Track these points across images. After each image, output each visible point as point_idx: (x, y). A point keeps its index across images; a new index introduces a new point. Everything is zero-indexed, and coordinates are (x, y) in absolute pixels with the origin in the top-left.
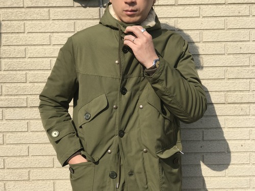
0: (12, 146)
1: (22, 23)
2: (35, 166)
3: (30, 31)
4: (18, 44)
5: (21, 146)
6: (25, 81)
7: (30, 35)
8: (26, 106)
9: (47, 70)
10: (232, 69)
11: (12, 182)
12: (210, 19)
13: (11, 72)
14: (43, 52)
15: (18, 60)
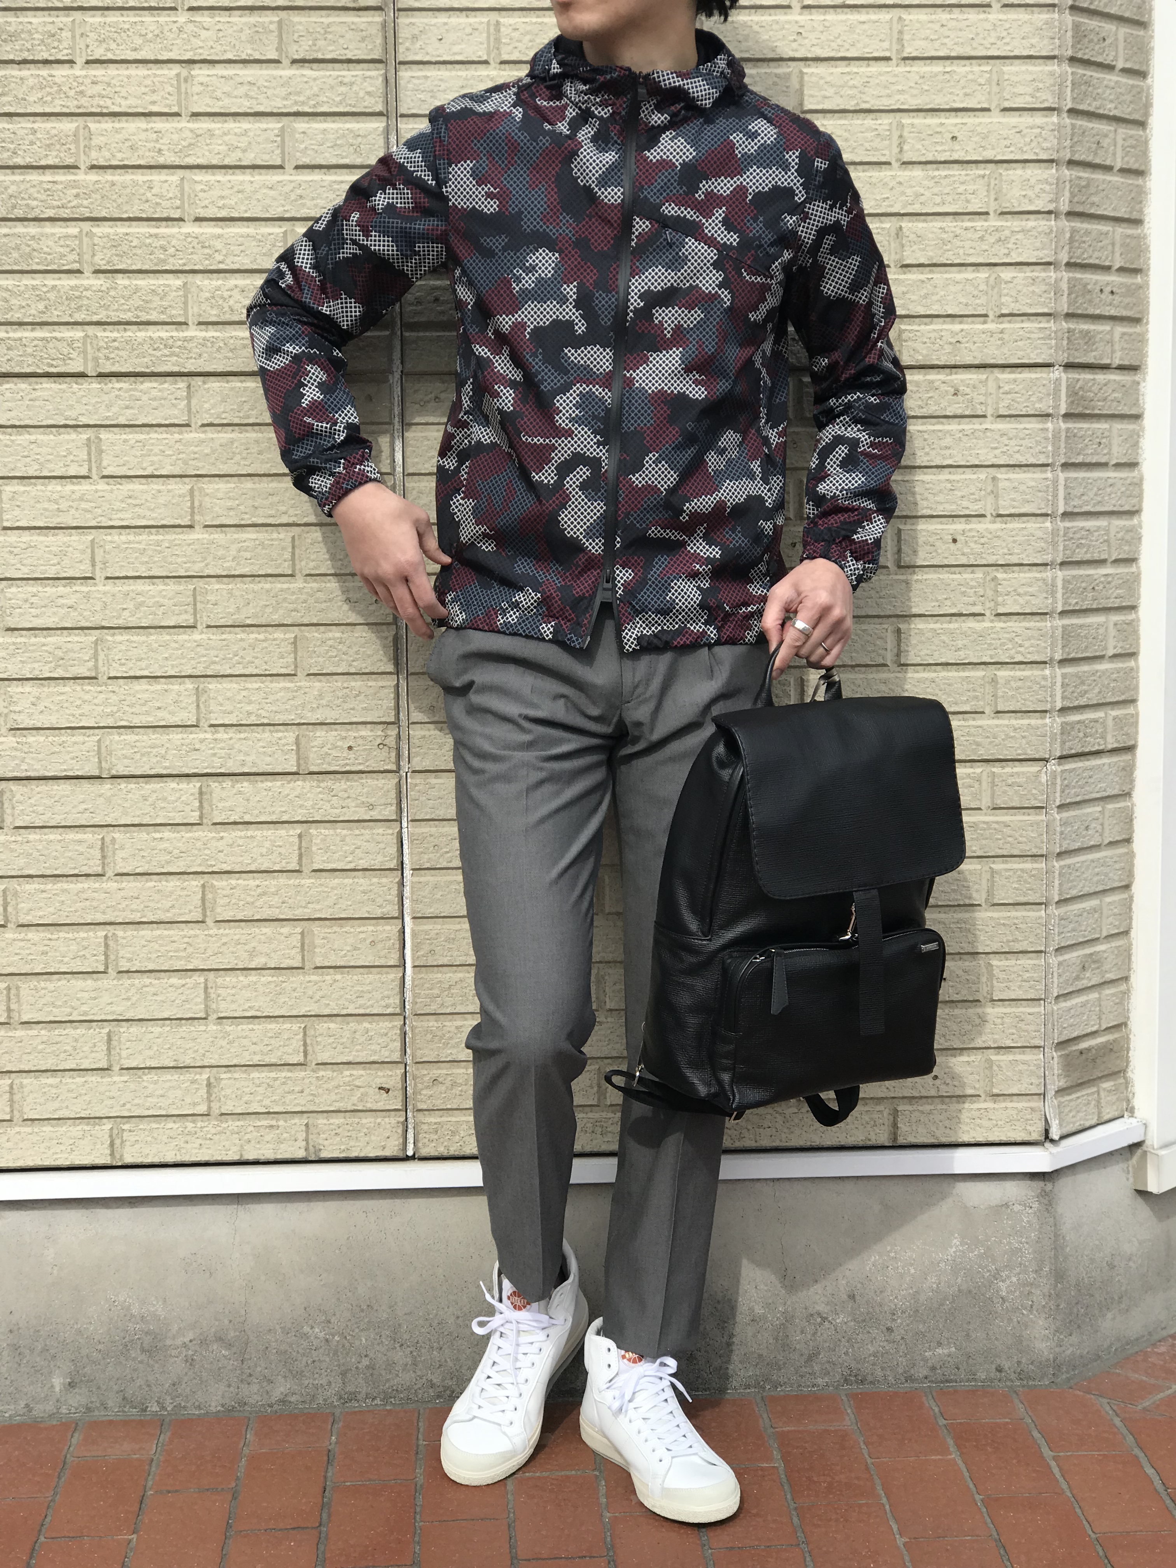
0: (26, 537)
1: (64, 19)
2: (120, 622)
3: (99, 53)
4: (48, 110)
5: (62, 538)
6: (76, 266)
7: (98, 72)
8: (80, 369)
9: (168, 219)
10: (920, 225)
11: (28, 687)
12: (831, 17)
13: (20, 229)
14: (150, 145)
15: (48, 176)
